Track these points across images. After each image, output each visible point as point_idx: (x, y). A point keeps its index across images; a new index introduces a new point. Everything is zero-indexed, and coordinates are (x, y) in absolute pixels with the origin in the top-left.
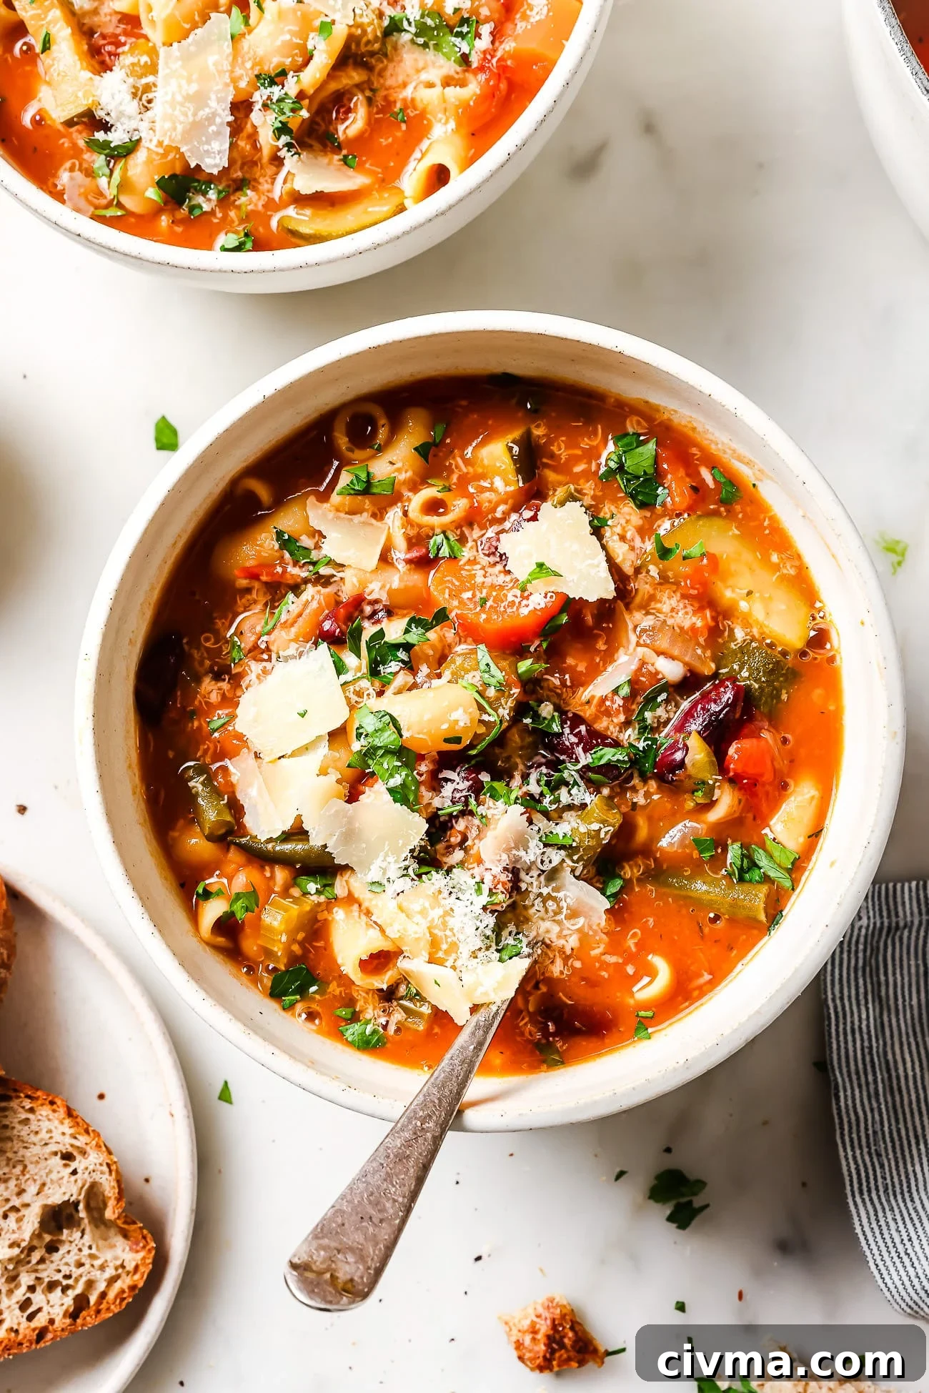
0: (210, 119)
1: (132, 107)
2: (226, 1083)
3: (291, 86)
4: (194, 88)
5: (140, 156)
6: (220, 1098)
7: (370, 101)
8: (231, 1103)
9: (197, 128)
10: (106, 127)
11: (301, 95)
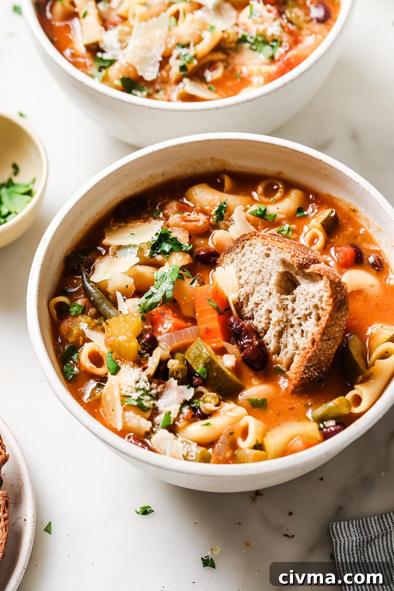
0: (152, 58)
1: (117, 45)
2: (50, 522)
3: (192, 51)
4: (148, 43)
5: (116, 66)
6: (45, 530)
7: (225, 68)
8: (51, 534)
9: (144, 60)
10: (103, 51)
11: (195, 57)
